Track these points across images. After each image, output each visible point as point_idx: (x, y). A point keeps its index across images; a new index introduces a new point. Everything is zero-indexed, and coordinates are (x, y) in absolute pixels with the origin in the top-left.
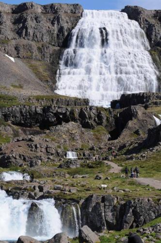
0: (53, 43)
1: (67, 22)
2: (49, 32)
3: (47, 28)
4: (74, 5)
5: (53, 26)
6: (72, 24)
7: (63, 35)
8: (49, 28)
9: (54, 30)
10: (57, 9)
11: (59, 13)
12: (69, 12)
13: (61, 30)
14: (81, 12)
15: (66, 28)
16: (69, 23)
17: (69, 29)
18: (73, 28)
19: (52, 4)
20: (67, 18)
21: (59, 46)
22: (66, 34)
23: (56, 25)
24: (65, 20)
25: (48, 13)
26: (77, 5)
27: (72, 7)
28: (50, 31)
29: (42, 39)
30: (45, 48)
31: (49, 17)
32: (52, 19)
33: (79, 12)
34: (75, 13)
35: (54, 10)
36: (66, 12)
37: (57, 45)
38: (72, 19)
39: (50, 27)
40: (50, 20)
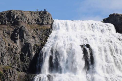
0: (16, 67)
1: (34, 37)
2: (10, 50)
3: (7, 45)
4: (40, 13)
5: (15, 42)
6: (41, 40)
7: (30, 55)
8: (9, 45)
9: (16, 49)
10: (17, 18)
11: (22, 24)
12: (34, 22)
13: (26, 48)
14: (50, 23)
15: (32, 45)
16: (36, 39)
17: (37, 46)
18: (43, 45)
19: (10, 12)
20: (32, 31)
21: (24, 70)
22: (33, 53)
23: (18, 41)
24: (30, 34)
25: (5, 24)
26: (45, 13)
27: (37, 16)
28: (12, 50)
29: (2, 61)
30: (9, 74)
31: (7, 30)
32: (11, 33)
33: (48, 23)
34: (42, 24)
35: (13, 20)
36: (29, 23)
37: (22, 70)
38: (39, 32)
39: (11, 44)
40: (8, 34)
